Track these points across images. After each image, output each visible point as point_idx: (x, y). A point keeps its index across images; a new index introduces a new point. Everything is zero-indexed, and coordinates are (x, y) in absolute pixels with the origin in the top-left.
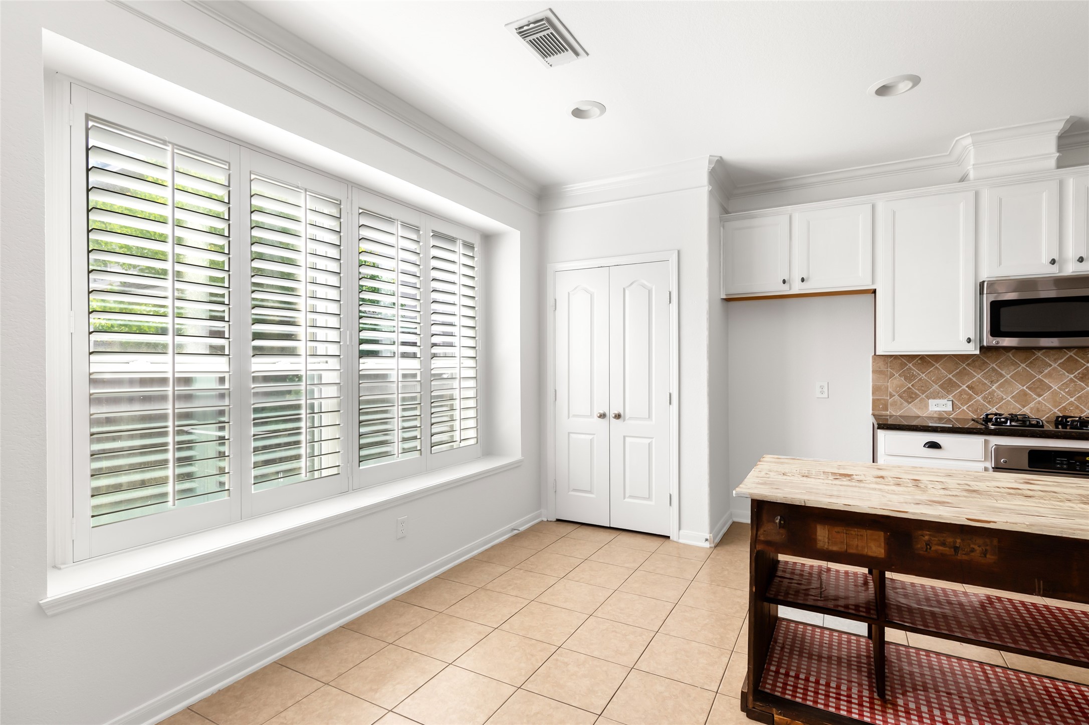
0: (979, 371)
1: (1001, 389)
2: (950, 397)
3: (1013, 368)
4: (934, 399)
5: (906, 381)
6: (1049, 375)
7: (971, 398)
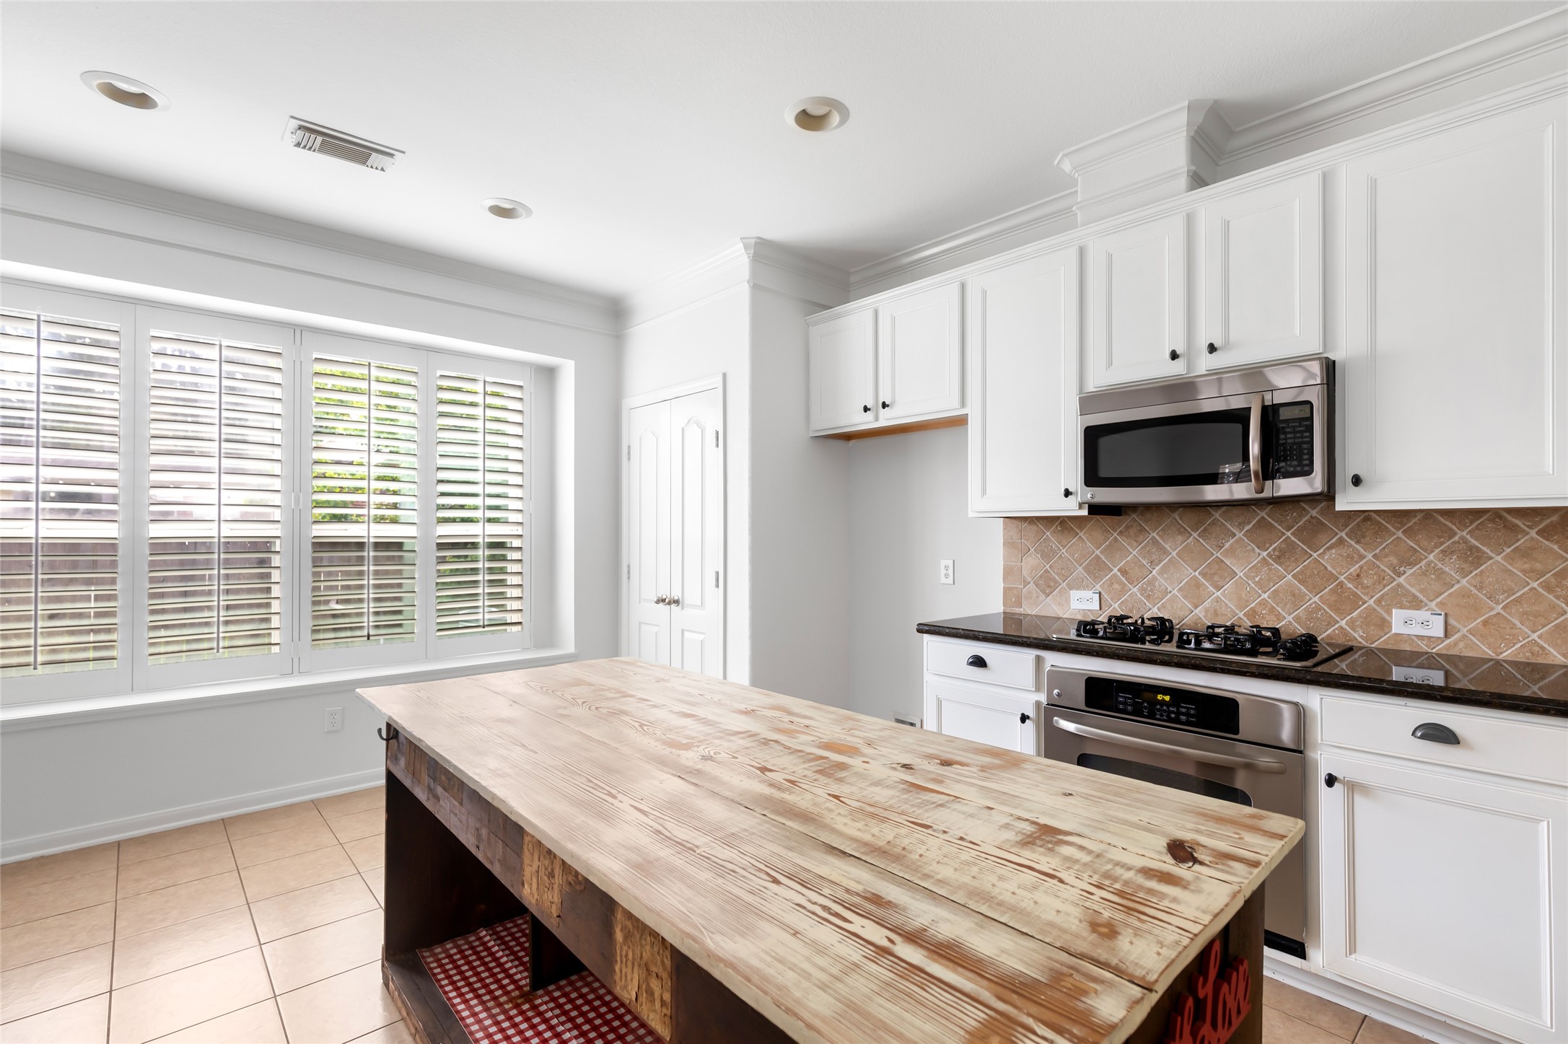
0: (1135, 544)
1: (1165, 575)
2: (1098, 587)
4: (1078, 589)
5: (1043, 560)
6: (1231, 552)
7: (1124, 590)
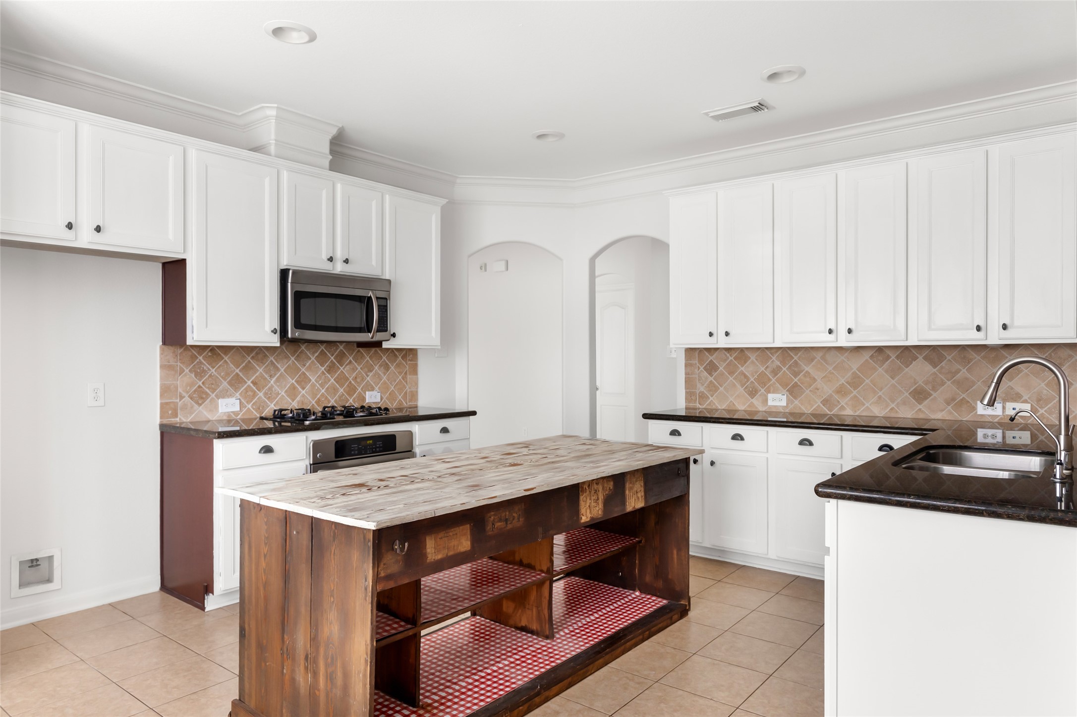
0: (261, 364)
1: (278, 384)
2: (238, 394)
3: (286, 361)
4: (223, 397)
5: (196, 378)
7: (255, 395)
